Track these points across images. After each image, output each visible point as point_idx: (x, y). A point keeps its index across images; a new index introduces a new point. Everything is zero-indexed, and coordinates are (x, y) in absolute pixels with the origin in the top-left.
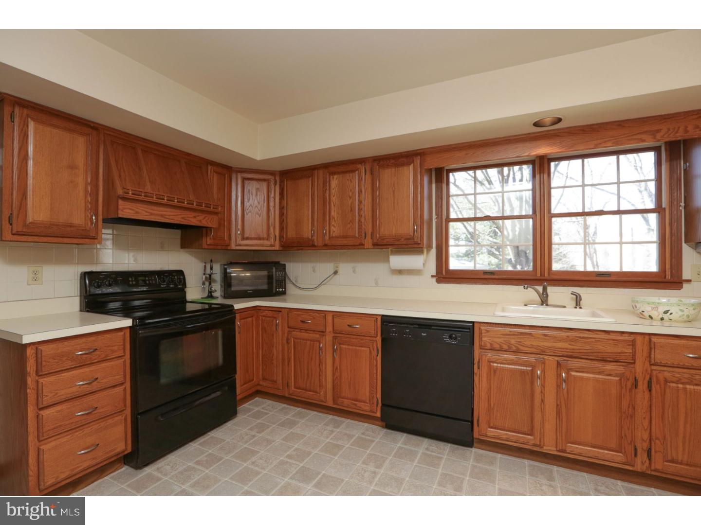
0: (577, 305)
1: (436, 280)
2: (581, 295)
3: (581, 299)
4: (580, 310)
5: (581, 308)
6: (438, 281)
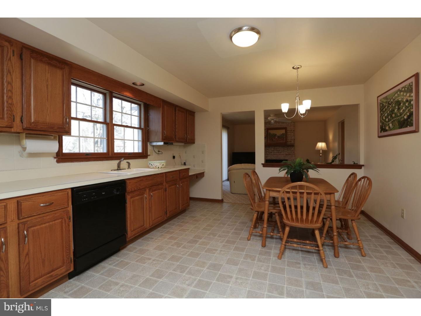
0: (128, 167)
1: (57, 160)
2: (130, 163)
3: (130, 165)
4: (130, 170)
5: (130, 169)
6: (58, 162)
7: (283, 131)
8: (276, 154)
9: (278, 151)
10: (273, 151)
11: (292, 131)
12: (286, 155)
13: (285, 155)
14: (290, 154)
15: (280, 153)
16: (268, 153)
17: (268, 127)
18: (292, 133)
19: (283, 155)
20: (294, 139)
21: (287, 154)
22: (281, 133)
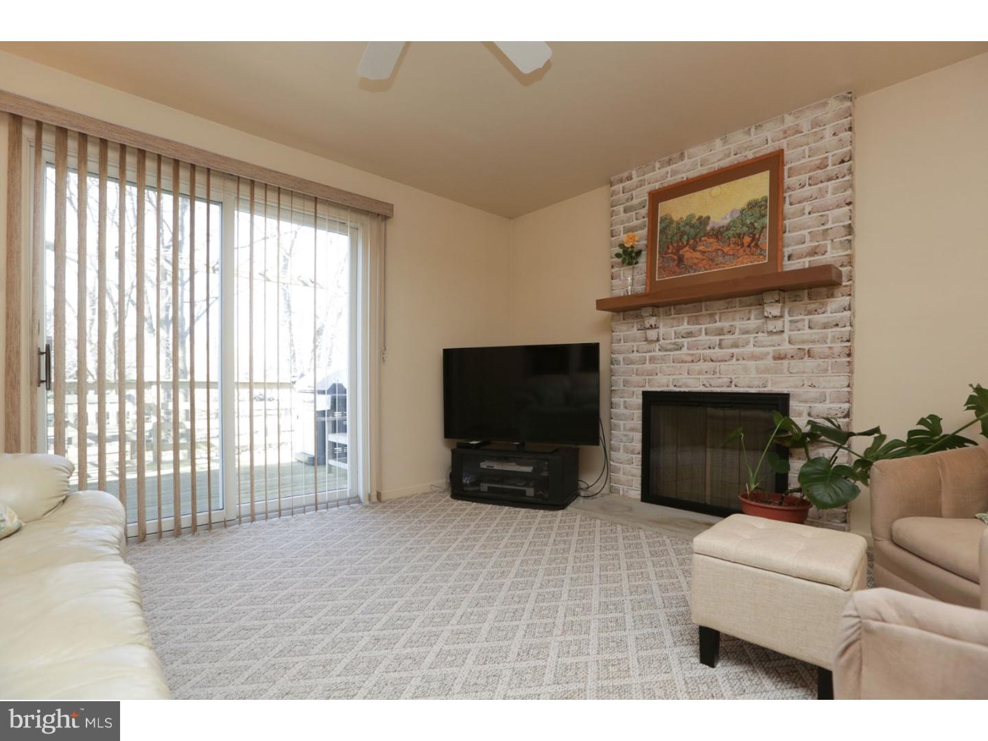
7: (757, 186)
8: (708, 352)
9: (720, 332)
10: (690, 334)
11: (831, 169)
12: (779, 357)
13: (769, 361)
14: (809, 353)
15: (735, 345)
16: (658, 353)
17: (657, 186)
18: (831, 184)
19: (754, 357)
20: (850, 229)
21: (786, 347)
22: (742, 204)
